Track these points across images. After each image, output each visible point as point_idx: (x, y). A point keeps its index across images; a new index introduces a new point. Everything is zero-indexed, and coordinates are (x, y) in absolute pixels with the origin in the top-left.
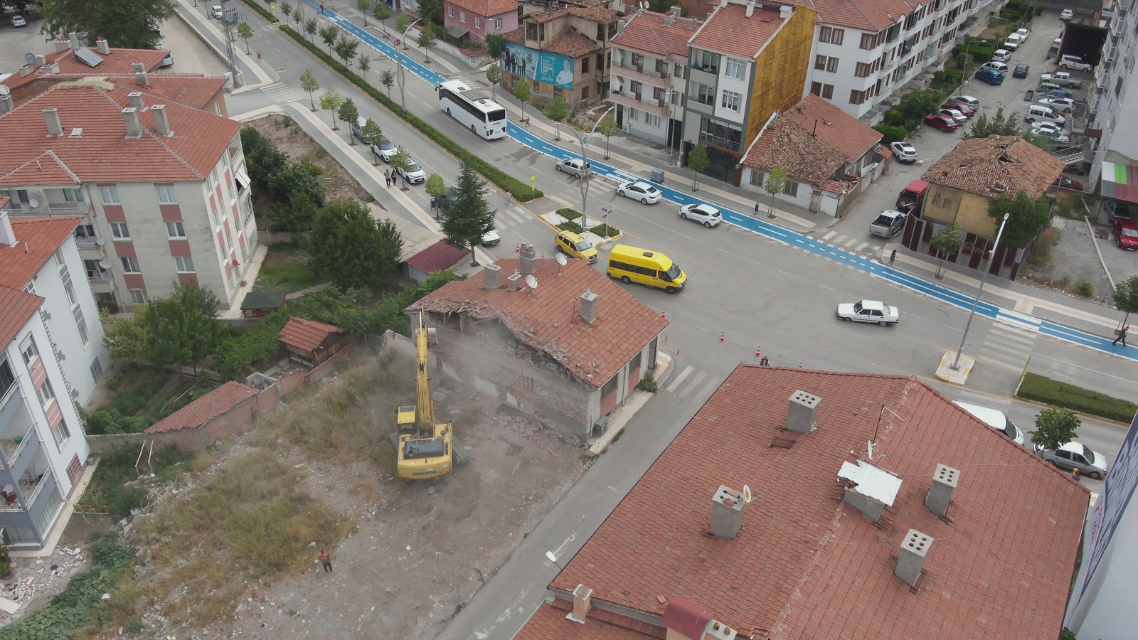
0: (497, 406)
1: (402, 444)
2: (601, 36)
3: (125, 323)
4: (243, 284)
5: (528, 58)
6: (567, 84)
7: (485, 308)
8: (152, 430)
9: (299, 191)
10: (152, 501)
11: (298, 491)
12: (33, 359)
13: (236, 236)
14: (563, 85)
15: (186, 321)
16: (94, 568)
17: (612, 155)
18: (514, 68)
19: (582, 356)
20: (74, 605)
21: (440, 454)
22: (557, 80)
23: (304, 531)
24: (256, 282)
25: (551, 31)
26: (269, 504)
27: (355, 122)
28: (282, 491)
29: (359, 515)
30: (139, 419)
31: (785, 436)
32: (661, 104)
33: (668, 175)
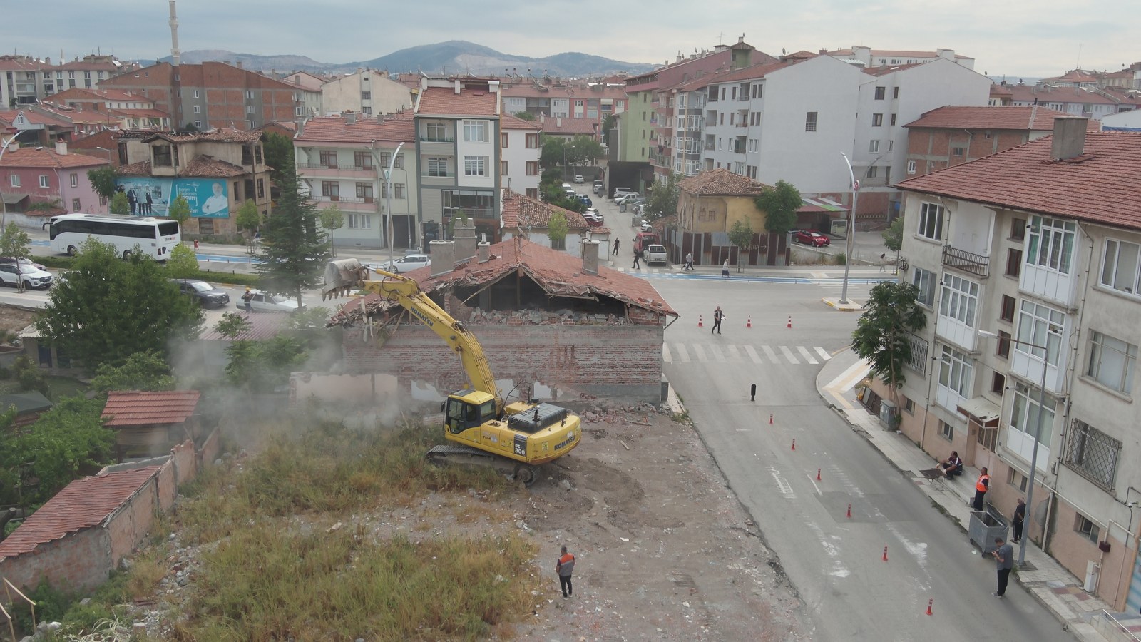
5: (155, 192)
6: (220, 212)
14: (214, 214)
22: (204, 210)
32: (369, 201)
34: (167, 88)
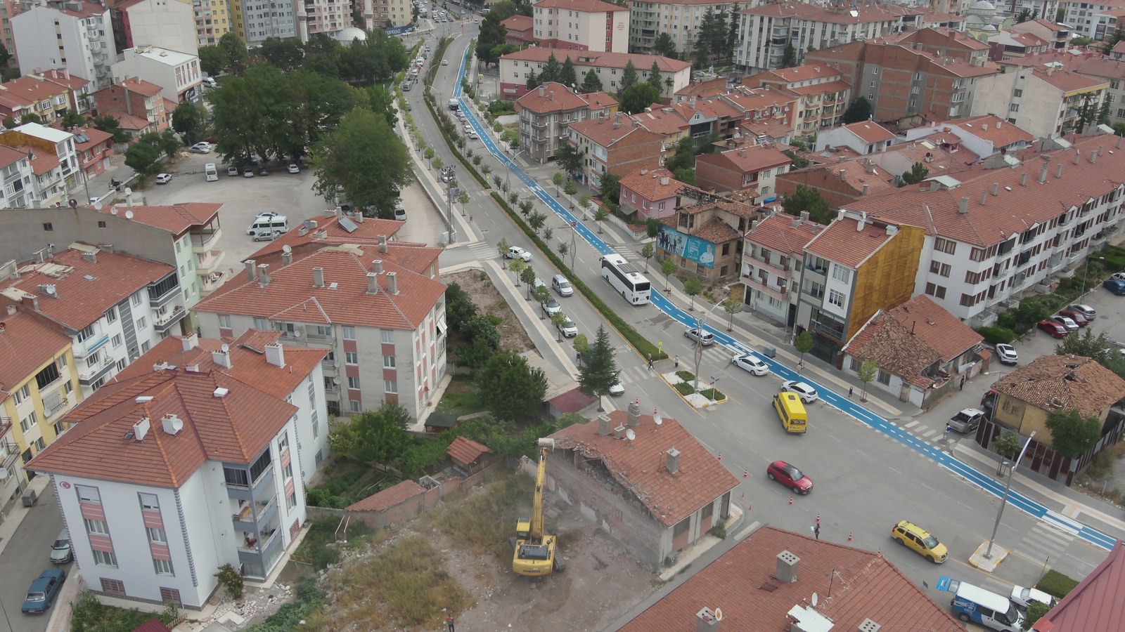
0: (594, 529)
1: (518, 547)
2: (742, 227)
3: (344, 426)
4: (429, 404)
5: (679, 240)
6: (709, 263)
7: (593, 450)
8: (350, 508)
9: (481, 337)
10: (342, 560)
11: (440, 569)
12: (284, 448)
13: (430, 368)
14: (705, 264)
15: (386, 431)
16: (297, 601)
17: (735, 328)
18: (667, 246)
19: (661, 499)
20: (280, 625)
21: (544, 558)
22: (701, 259)
23: (440, 599)
24: (439, 404)
25: (699, 221)
26: (419, 576)
27: (532, 283)
28: (430, 568)
29: (480, 595)
30: (342, 499)
31: (774, 583)
32: (783, 290)
33: (779, 351)
34: (853, 63)
